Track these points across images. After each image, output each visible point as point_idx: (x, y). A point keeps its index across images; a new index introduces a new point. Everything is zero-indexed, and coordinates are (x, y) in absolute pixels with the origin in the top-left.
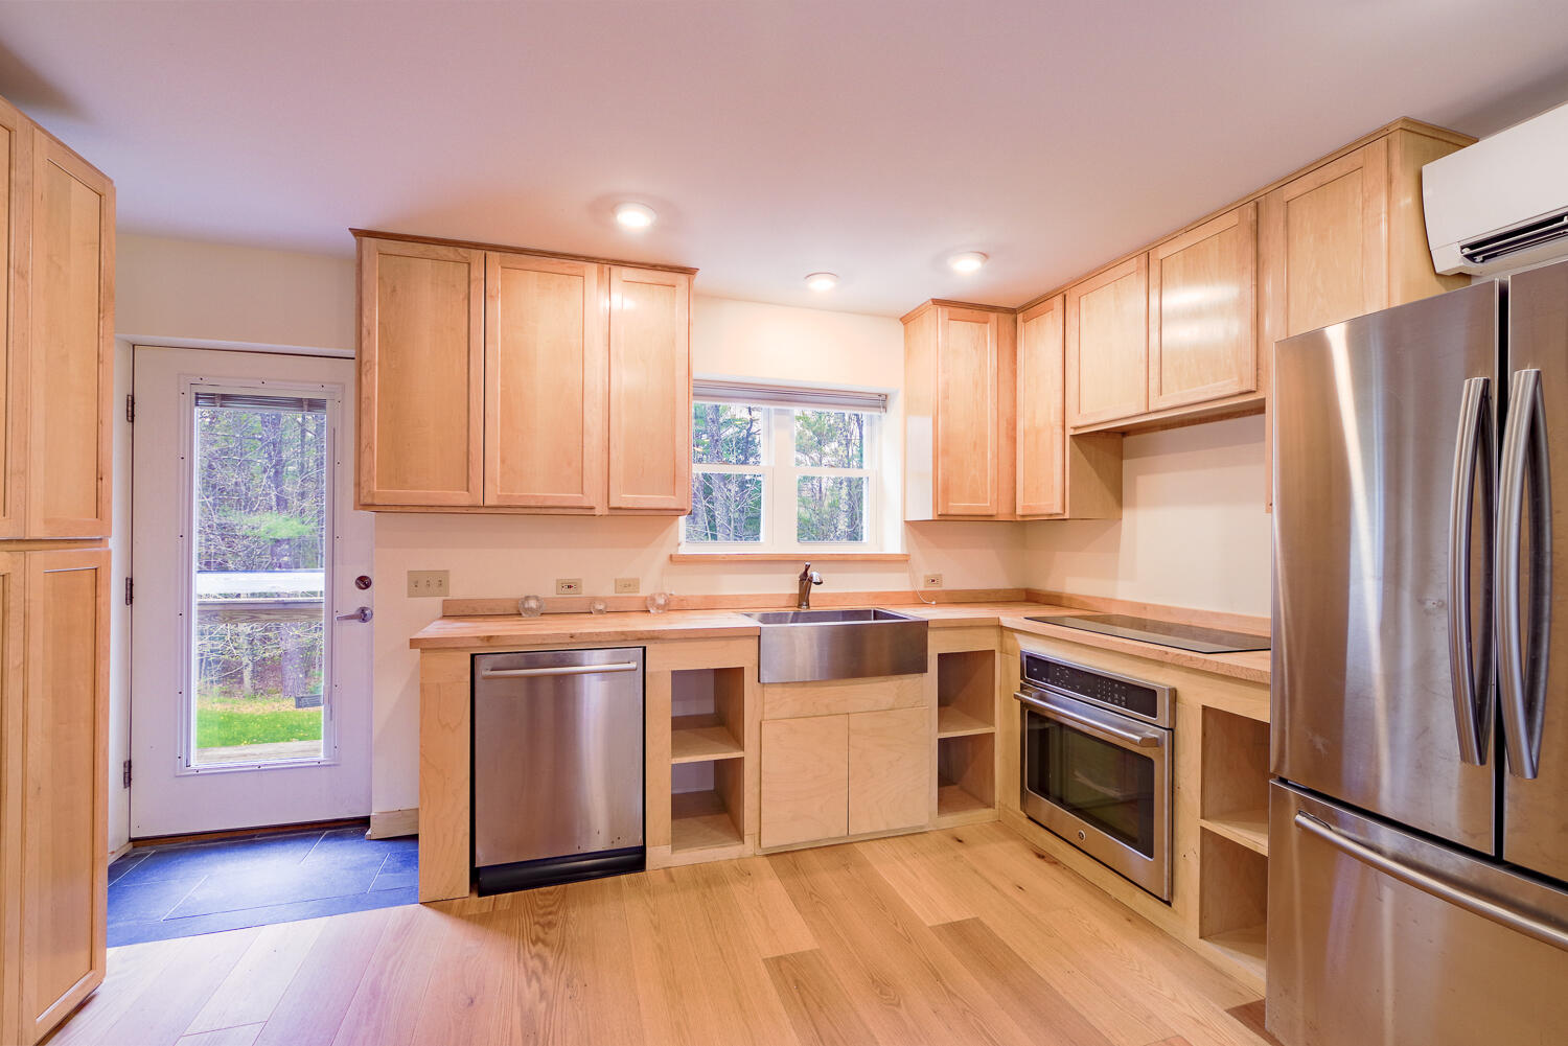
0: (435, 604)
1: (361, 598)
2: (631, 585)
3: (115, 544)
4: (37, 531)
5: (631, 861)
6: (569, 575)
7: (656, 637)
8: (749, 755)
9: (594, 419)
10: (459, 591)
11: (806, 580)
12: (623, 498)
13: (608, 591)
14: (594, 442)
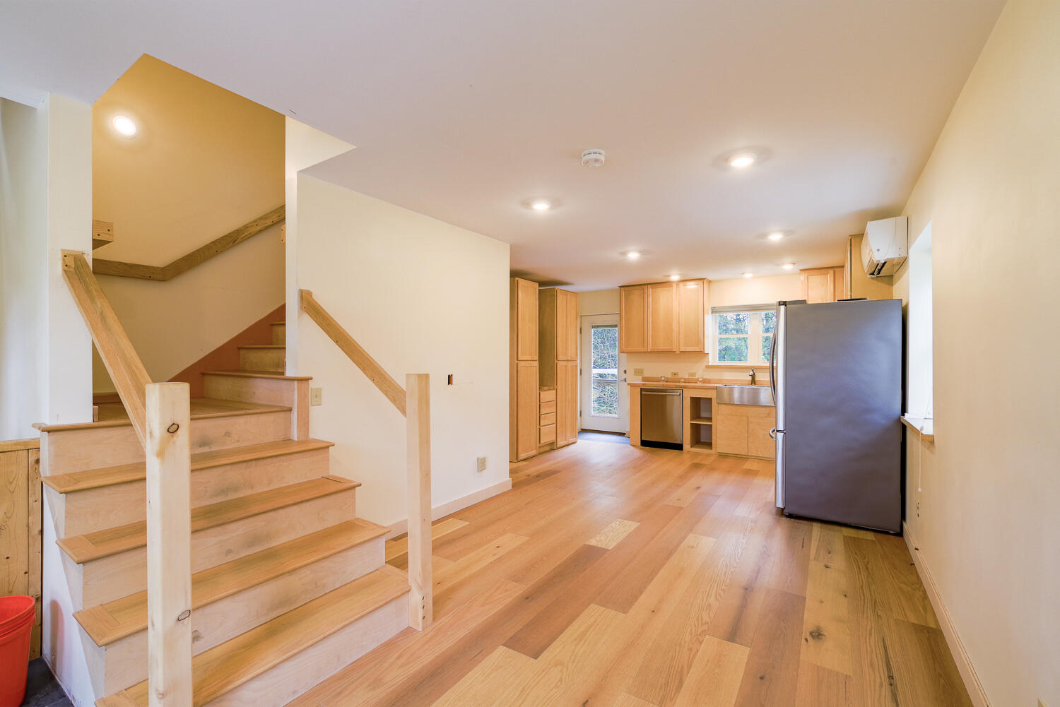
0: (640, 377)
1: (624, 376)
2: (693, 374)
3: (579, 361)
4: (569, 359)
5: (679, 447)
6: (675, 371)
7: (685, 387)
8: (713, 423)
9: (675, 326)
10: (646, 374)
11: (753, 376)
12: (683, 349)
13: (687, 376)
14: (675, 334)
